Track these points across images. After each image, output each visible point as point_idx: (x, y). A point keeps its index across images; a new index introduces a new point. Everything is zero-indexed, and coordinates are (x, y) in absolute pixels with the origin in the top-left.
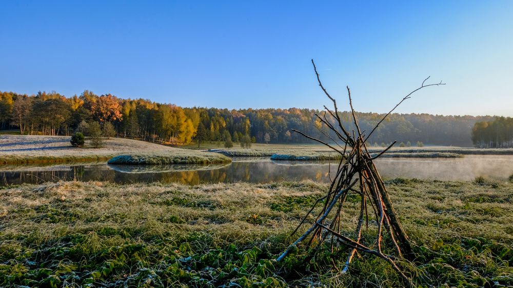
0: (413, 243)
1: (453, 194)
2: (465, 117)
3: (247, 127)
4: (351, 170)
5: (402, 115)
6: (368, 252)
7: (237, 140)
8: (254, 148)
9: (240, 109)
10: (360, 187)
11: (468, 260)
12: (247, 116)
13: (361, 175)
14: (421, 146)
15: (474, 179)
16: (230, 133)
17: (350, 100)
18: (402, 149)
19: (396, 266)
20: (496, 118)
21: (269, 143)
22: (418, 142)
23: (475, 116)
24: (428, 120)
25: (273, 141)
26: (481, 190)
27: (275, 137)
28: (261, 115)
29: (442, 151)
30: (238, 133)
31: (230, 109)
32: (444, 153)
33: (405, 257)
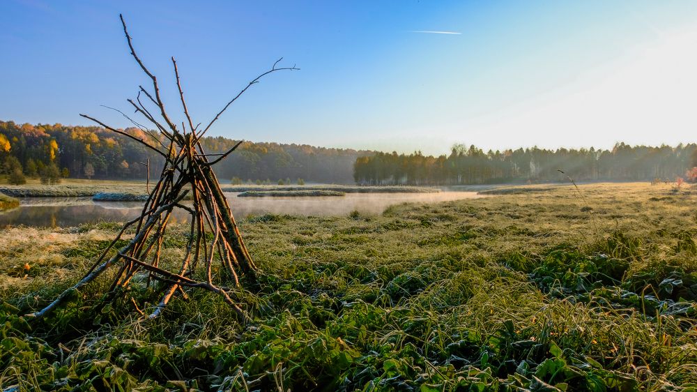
0: (260, 272)
1: (326, 229)
2: (347, 151)
3: (53, 152)
4: (179, 180)
5: (281, 145)
6: (194, 286)
7: (35, 173)
8: (64, 185)
9: (39, 124)
10: (194, 205)
11: (320, 284)
12: (52, 136)
13: (194, 187)
14: (302, 184)
15: (349, 214)
16: (20, 161)
17: (177, 78)
18: (281, 186)
19: (229, 298)
20: (376, 153)
21: (93, 178)
22: (299, 179)
23: (357, 151)
24: (310, 152)
25: (99, 175)
26: (354, 224)
27: (102, 169)
28: (79, 135)
29: (324, 189)
30: (35, 161)
31: (19, 123)
32: (325, 191)
33: (244, 286)
